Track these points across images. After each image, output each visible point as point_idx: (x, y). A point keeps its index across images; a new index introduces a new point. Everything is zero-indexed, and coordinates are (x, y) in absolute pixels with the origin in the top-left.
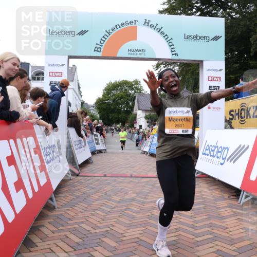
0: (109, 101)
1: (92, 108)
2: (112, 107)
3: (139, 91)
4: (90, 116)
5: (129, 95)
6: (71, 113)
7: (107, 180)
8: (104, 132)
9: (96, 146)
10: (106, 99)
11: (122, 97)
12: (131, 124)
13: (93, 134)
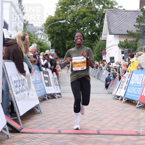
0: (65, 21)
1: (40, 32)
2: (70, 30)
3: (110, 6)
4: (37, 44)
5: (95, 12)
6: (8, 39)
7: (61, 139)
8: (58, 67)
9: (46, 88)
10: (61, 18)
11: (84, 16)
12: (98, 55)
13: (41, 71)
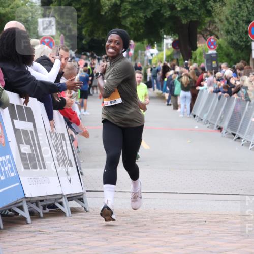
12: (234, 39)
13: (4, 108)
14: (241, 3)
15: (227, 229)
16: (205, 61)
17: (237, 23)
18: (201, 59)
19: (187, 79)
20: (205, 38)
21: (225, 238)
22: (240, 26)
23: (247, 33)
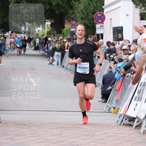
14: (90, 2)
15: (82, 132)
16: (69, 35)
17: (88, 13)
18: (67, 34)
19: (59, 45)
20: (69, 22)
21: (81, 137)
22: (89, 15)
23: (93, 19)
